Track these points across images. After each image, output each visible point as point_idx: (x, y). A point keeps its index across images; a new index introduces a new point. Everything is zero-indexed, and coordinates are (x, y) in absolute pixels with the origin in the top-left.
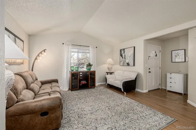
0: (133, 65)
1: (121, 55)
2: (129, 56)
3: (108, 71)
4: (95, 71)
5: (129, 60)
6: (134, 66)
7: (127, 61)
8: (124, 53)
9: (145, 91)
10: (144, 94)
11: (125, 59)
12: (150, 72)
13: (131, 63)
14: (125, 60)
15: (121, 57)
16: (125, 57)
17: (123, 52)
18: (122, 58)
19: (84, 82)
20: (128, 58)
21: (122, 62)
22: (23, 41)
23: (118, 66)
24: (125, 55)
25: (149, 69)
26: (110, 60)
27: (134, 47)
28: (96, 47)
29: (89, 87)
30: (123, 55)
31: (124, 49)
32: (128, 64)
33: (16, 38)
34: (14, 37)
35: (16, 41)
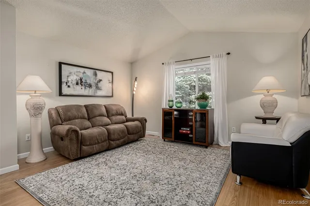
19: (185, 131)
22: (112, 73)
28: (228, 54)
29: (194, 142)
33: (97, 71)
34: (92, 71)
35: (96, 75)
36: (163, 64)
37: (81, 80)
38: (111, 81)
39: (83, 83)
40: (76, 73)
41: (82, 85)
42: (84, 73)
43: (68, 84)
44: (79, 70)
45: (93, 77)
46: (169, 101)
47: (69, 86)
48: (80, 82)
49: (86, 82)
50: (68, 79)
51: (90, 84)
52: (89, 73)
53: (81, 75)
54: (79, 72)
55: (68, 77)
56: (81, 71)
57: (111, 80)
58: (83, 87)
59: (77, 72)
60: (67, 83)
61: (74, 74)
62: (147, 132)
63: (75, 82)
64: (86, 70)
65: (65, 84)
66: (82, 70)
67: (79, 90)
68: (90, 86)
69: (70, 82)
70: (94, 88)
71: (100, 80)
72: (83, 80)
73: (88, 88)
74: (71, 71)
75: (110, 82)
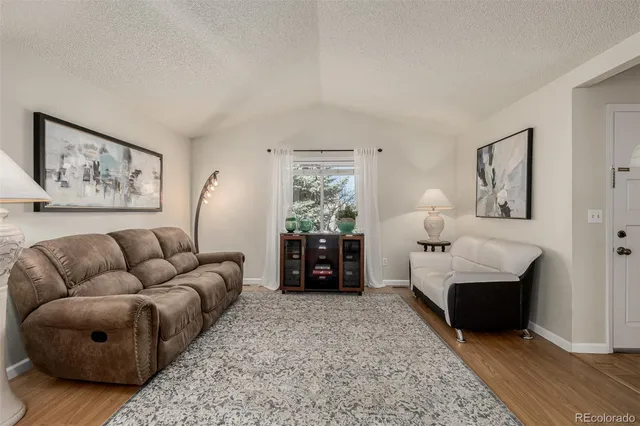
0: (525, 216)
1: (481, 173)
2: (507, 174)
3: (427, 238)
4: (362, 235)
5: (510, 192)
6: (529, 216)
7: (502, 196)
8: (490, 164)
9: (578, 347)
10: (575, 360)
11: (494, 186)
12: (623, 252)
13: (518, 206)
14: (494, 193)
15: (480, 182)
16: (493, 180)
17: (486, 158)
18: (485, 184)
19: (322, 271)
20: (506, 182)
21: (484, 202)
22: (160, 156)
23: (469, 219)
24: (493, 170)
25: (622, 234)
26: (433, 195)
27: (531, 131)
28: (380, 150)
29: (341, 289)
30: (488, 170)
31: (490, 146)
32: (506, 211)
33: (131, 150)
34: (122, 148)
35: (129, 158)
36: (269, 151)
37: (96, 167)
38: (158, 175)
39: (100, 178)
40: (84, 151)
41: (98, 182)
42: (103, 150)
43: (63, 178)
44: (90, 143)
45: (122, 163)
46: (288, 220)
47: (65, 184)
48: (94, 173)
49: (108, 175)
50: (62, 163)
51: (116, 181)
52: (116, 151)
53: (97, 157)
54: (92, 147)
55: (63, 157)
56: (96, 145)
57: (159, 172)
58: (101, 188)
59: (86, 146)
60: (60, 174)
61: (80, 150)
62: (246, 280)
63: (80, 174)
64: (109, 145)
65: (55, 178)
66: (98, 143)
67: (91, 195)
68: (117, 185)
69: (67, 173)
70: (125, 190)
71: (138, 172)
72: (100, 169)
73: (112, 191)
74: (72, 143)
75: (156, 178)
